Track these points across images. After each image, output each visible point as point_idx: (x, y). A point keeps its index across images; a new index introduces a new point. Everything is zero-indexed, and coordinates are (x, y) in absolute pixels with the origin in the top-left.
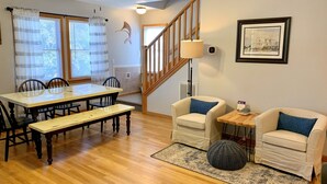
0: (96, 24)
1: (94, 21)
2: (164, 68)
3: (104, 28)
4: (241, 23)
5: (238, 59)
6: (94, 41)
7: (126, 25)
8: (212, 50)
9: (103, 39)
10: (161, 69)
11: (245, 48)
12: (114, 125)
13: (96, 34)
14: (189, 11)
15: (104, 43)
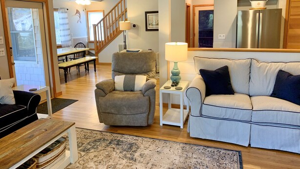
0: (62, 12)
1: (61, 11)
2: (105, 39)
3: (66, 14)
4: (146, 13)
5: (147, 30)
6: (62, 23)
7: (78, 12)
8: (134, 26)
9: (66, 21)
10: (103, 39)
11: (149, 24)
12: (86, 68)
13: (63, 18)
14: (120, 5)
15: (68, 24)
